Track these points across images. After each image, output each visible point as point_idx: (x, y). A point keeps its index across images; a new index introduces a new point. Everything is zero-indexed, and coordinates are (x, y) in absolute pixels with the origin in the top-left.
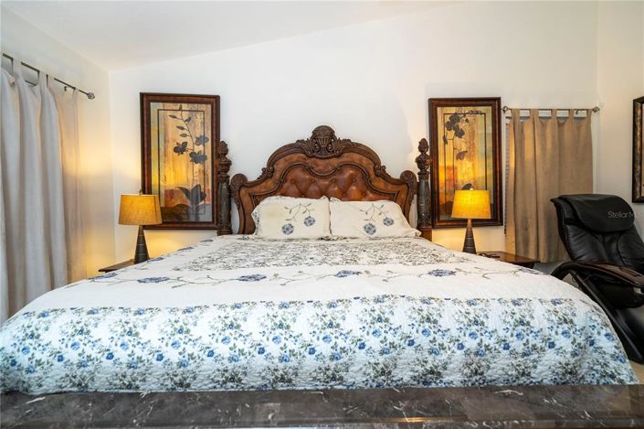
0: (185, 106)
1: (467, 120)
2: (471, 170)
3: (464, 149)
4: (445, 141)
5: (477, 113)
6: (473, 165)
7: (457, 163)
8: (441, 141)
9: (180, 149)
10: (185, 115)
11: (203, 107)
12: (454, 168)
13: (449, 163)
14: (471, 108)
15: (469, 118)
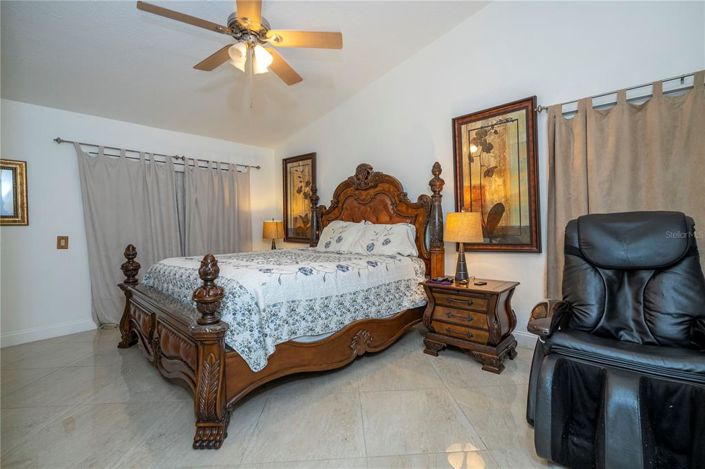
0: (301, 163)
1: (496, 132)
2: (502, 187)
3: (493, 164)
4: (471, 159)
5: (507, 121)
6: (504, 182)
7: (485, 182)
8: (465, 160)
9: (299, 191)
10: (301, 168)
11: (307, 162)
12: (481, 187)
13: (476, 182)
14: (500, 117)
15: (498, 129)
